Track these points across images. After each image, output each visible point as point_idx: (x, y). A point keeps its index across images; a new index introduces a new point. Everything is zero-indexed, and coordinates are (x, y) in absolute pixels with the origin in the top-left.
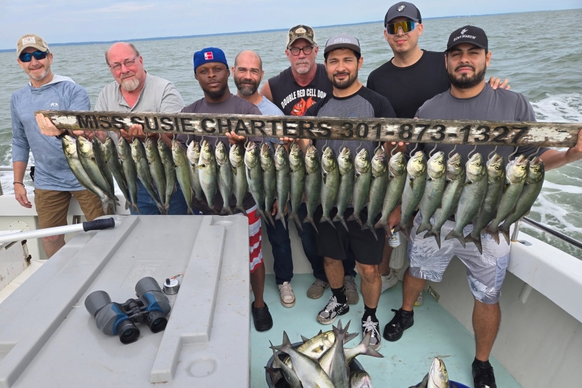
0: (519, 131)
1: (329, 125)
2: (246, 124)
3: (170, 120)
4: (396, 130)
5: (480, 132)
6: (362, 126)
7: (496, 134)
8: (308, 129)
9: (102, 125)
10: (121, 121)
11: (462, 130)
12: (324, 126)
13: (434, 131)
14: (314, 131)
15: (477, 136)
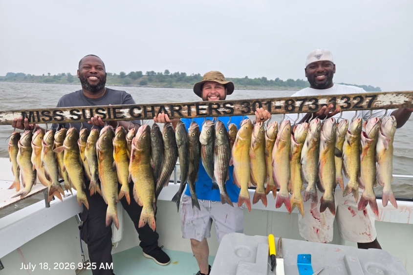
0: (371, 98)
1: (232, 105)
2: (167, 108)
3: (104, 110)
4: (282, 105)
5: (344, 101)
6: (257, 104)
7: (355, 102)
8: (216, 109)
9: (43, 119)
10: (61, 114)
11: (330, 101)
12: (228, 105)
13: (310, 103)
14: (220, 110)
15: (342, 104)
